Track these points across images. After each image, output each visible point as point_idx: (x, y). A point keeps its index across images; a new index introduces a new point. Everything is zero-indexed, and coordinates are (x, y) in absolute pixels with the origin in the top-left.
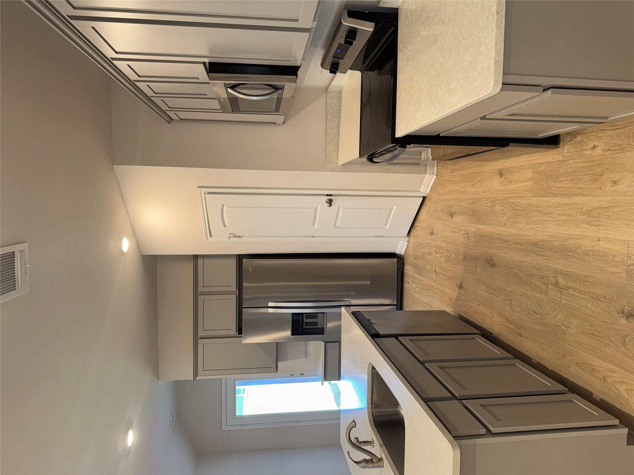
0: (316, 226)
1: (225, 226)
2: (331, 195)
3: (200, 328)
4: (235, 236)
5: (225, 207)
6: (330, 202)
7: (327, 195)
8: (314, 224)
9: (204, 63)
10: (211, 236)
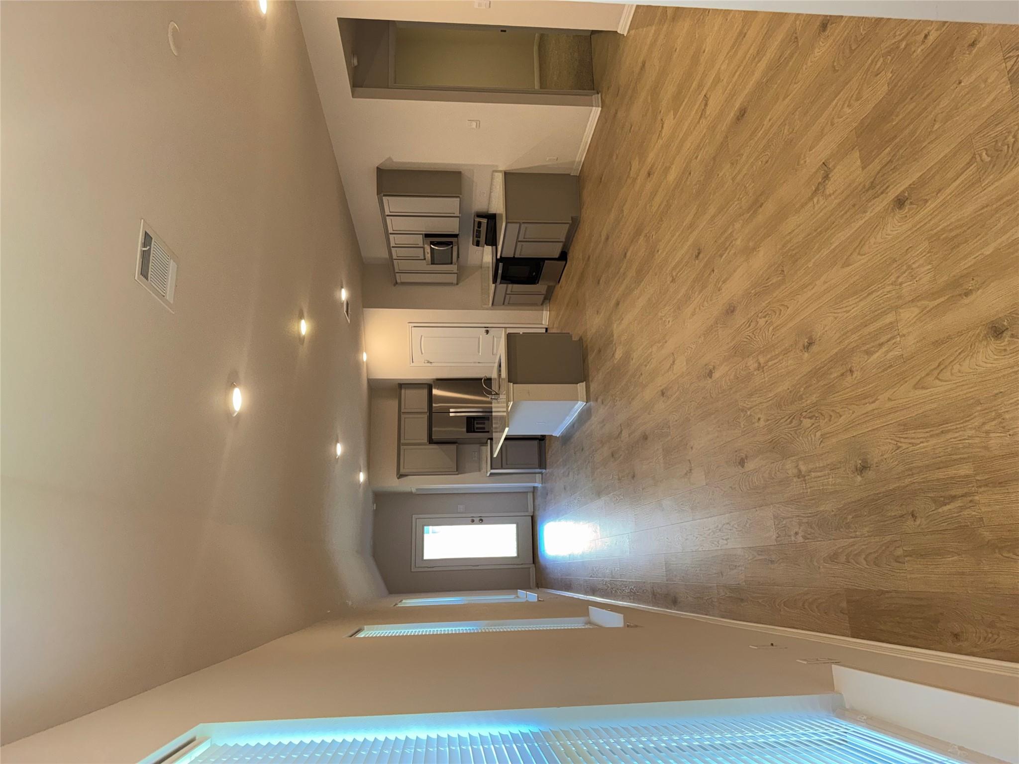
0: (480, 354)
1: (422, 354)
2: (488, 327)
3: (402, 438)
4: (428, 362)
5: (423, 337)
6: (487, 332)
7: (485, 327)
8: (479, 352)
9: (422, 234)
10: (413, 362)
